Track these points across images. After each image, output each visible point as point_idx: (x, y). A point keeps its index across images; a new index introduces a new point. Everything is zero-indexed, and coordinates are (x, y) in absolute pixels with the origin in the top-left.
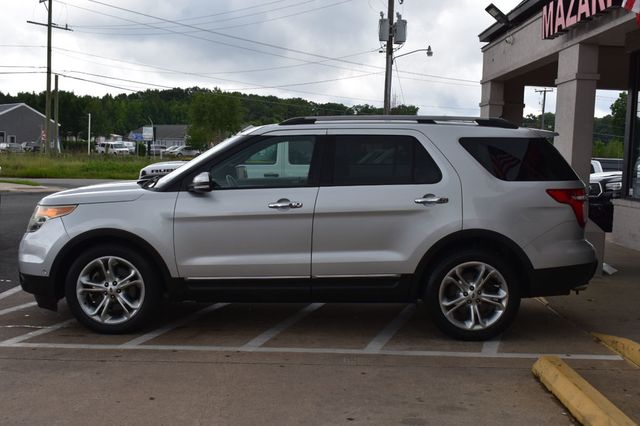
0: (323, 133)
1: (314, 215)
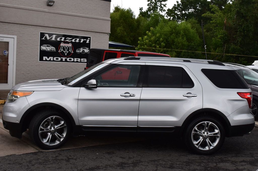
0: (144, 64)
1: (140, 100)
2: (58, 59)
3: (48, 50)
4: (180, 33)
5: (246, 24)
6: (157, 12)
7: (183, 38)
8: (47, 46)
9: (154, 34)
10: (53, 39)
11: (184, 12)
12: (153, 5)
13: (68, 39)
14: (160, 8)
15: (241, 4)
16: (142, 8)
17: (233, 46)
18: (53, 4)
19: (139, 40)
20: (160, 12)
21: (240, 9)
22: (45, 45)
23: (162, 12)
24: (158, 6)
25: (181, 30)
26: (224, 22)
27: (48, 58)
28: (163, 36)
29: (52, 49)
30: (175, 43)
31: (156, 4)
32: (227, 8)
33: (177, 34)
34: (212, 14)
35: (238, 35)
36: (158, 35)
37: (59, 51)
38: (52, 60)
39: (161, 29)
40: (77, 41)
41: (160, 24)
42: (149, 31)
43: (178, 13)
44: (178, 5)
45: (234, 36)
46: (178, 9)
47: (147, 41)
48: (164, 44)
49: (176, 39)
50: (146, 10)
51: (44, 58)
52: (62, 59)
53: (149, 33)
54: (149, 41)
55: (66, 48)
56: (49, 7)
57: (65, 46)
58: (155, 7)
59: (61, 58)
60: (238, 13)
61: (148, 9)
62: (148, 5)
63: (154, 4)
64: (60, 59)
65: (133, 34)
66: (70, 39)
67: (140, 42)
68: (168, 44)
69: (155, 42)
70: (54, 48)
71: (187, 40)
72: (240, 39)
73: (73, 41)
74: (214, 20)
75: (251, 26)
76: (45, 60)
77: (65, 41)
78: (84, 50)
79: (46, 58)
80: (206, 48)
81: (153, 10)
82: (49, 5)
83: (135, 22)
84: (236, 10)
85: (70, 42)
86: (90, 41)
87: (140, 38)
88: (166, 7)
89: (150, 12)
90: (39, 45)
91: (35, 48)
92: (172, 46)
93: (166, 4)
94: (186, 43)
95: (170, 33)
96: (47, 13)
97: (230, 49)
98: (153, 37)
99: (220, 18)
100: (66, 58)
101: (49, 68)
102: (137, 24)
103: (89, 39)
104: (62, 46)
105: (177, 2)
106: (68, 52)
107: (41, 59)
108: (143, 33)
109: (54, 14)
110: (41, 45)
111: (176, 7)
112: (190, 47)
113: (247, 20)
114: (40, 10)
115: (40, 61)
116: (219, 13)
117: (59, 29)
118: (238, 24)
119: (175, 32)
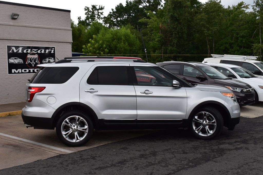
2: (26, 71)
3: (16, 62)
4: (121, 39)
5: (180, 27)
6: (95, 20)
7: (124, 43)
8: (14, 59)
9: (96, 41)
10: (20, 51)
11: (119, 19)
12: (91, 14)
13: (33, 51)
14: (98, 16)
15: (174, 9)
16: (80, 17)
17: (170, 48)
18: (17, 17)
19: (83, 48)
20: (98, 20)
21: (174, 14)
22: (13, 58)
23: (100, 20)
24: (96, 14)
25: (122, 36)
26: (159, 26)
27: (17, 70)
28: (106, 43)
29: (19, 61)
30: (117, 49)
31: (93, 13)
32: (159, 13)
33: (118, 40)
34: (148, 20)
35: (173, 37)
36: (100, 42)
37: (26, 63)
38: (20, 72)
39: (103, 36)
40: (43, 52)
41: (101, 32)
42: (92, 38)
43: (114, 20)
44: (113, 12)
45: (170, 39)
46: (113, 16)
47: (91, 48)
48: (108, 50)
49: (119, 45)
50: (85, 19)
51: (13, 71)
52: (30, 71)
53: (92, 41)
54: (93, 48)
55: (33, 60)
56: (13, 21)
57: (32, 58)
58: (93, 16)
59: (29, 69)
60: (172, 17)
61: (86, 17)
62: (86, 14)
63: (91, 12)
64: (28, 71)
65: (75, 42)
66: (36, 50)
67: (84, 50)
68: (111, 50)
69: (99, 49)
70: (21, 60)
71: (128, 45)
72: (175, 41)
73: (39, 52)
74: (150, 25)
75: (185, 28)
76: (14, 72)
77: (32, 52)
78: (49, 60)
79: (15, 70)
80: (146, 51)
81: (91, 19)
82: (13, 19)
83: (77, 31)
84: (170, 14)
85: (36, 53)
86: (54, 51)
87: (84, 46)
88: (103, 15)
89: (89, 21)
90: (7, 58)
91: (3, 62)
92: (115, 52)
93: (103, 12)
94: (128, 48)
95: (112, 39)
96: (13, 26)
97: (168, 51)
98: (96, 44)
99: (156, 23)
100: (34, 69)
101: (18, 80)
102: (79, 32)
103: (53, 49)
104: (29, 58)
105: (113, 10)
106: (35, 63)
107: (10, 72)
108: (85, 41)
109: (19, 27)
110: (9, 58)
111: (111, 14)
112: (132, 51)
113: (180, 23)
114: (6, 24)
115: (9, 74)
116: (155, 18)
117: (24, 41)
118: (172, 28)
119: (116, 37)
